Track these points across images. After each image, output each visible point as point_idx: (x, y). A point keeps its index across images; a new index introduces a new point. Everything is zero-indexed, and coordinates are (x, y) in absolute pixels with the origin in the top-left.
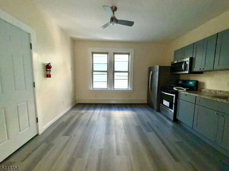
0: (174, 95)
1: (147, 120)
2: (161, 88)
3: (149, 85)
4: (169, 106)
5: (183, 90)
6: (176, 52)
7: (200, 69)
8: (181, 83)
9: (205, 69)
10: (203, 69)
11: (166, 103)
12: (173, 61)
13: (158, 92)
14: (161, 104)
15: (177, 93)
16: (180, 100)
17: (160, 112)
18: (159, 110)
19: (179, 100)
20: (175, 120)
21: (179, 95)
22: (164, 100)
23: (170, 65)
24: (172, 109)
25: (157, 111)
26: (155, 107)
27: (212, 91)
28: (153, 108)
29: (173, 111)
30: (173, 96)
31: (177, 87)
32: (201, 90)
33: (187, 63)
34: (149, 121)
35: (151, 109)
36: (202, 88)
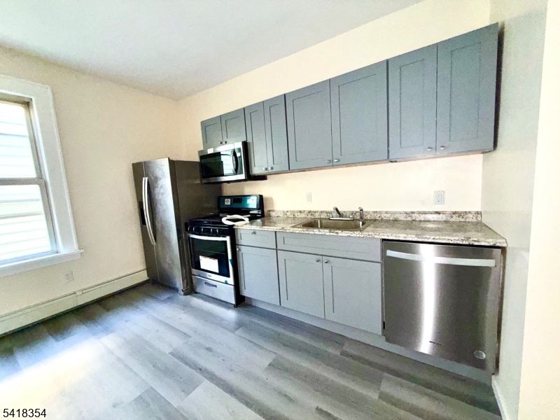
0: (228, 239)
1: (166, 343)
2: (187, 225)
3: (143, 222)
4: (217, 271)
5: (243, 220)
6: (205, 126)
7: (266, 169)
8: (229, 203)
9: (275, 170)
10: (272, 168)
11: (208, 263)
12: (202, 148)
13: (179, 238)
14: (194, 271)
15: (231, 232)
16: (242, 248)
17: (196, 293)
18: (191, 290)
19: (240, 250)
20: (241, 301)
21: (238, 237)
22: (201, 257)
23: (197, 159)
24: (228, 276)
25: (185, 294)
26: (179, 283)
27: (288, 214)
28: (175, 290)
29: (231, 280)
30: (225, 242)
31: (229, 217)
32: (270, 216)
33: (238, 155)
34: (177, 342)
35: (166, 296)
36: (270, 211)
